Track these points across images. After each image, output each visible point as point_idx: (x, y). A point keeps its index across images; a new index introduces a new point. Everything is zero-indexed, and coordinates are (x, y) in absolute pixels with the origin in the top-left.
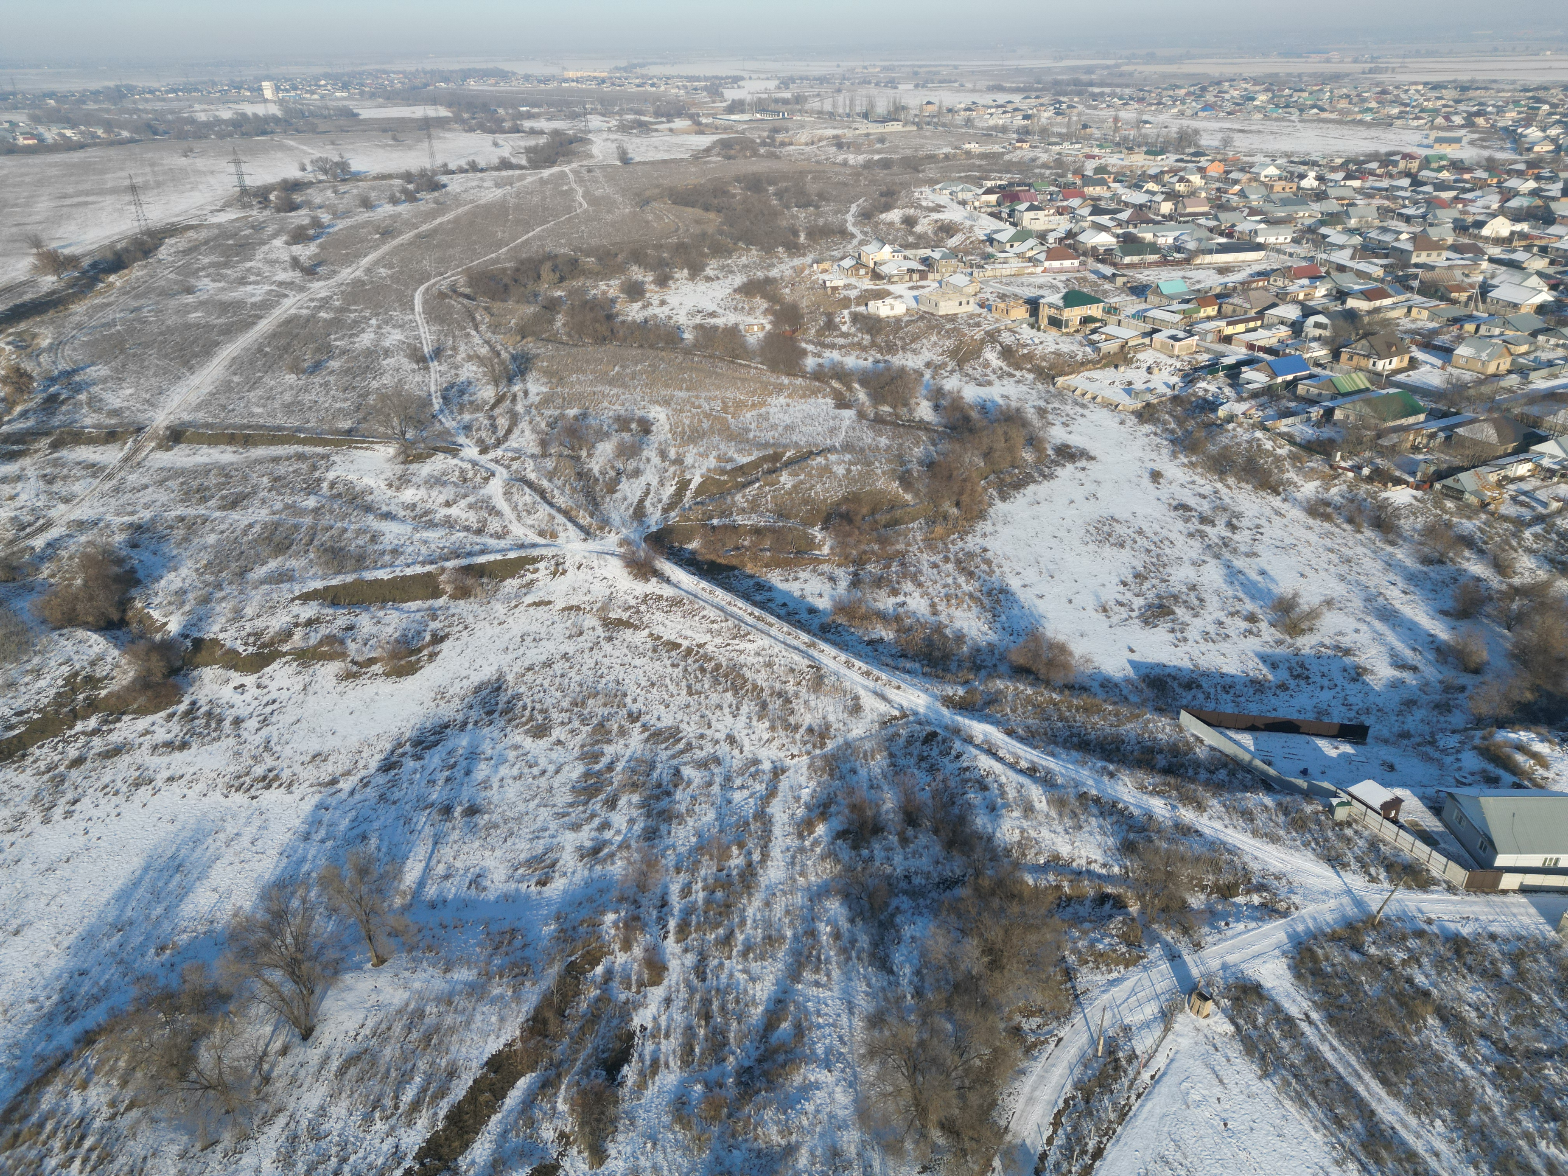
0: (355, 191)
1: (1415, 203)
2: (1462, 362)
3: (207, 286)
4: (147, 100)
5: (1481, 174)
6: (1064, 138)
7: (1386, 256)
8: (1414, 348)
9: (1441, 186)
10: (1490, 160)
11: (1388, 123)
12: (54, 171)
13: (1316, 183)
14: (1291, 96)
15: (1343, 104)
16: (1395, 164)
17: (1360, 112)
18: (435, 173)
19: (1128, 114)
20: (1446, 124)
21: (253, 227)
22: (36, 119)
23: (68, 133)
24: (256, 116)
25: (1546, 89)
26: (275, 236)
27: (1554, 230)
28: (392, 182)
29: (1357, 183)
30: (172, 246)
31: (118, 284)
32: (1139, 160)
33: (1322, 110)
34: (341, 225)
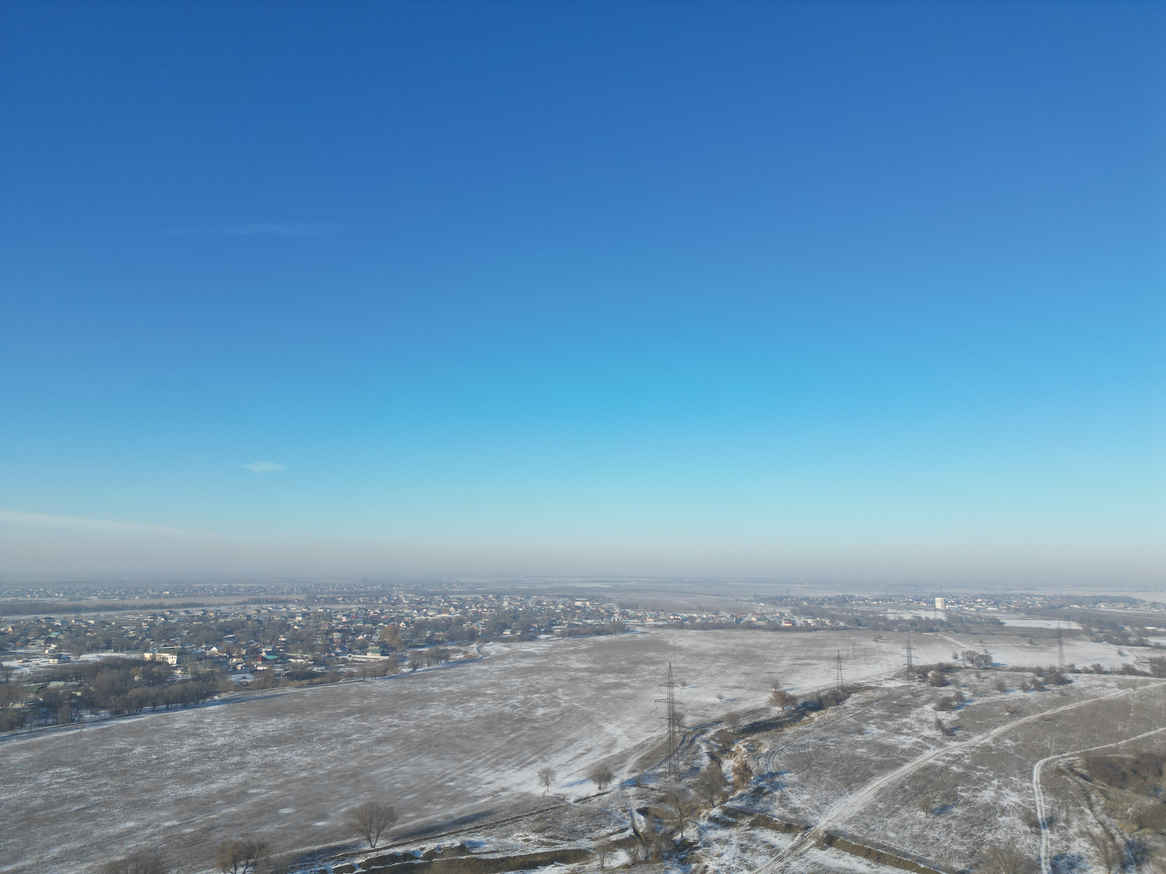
0: (993, 677)
3: (873, 731)
4: (859, 605)
12: (797, 643)
18: (1062, 671)
21: (912, 694)
22: (794, 612)
23: (810, 621)
24: (927, 618)
26: (927, 702)
28: (1025, 674)
30: (855, 699)
31: (816, 719)
34: (978, 701)
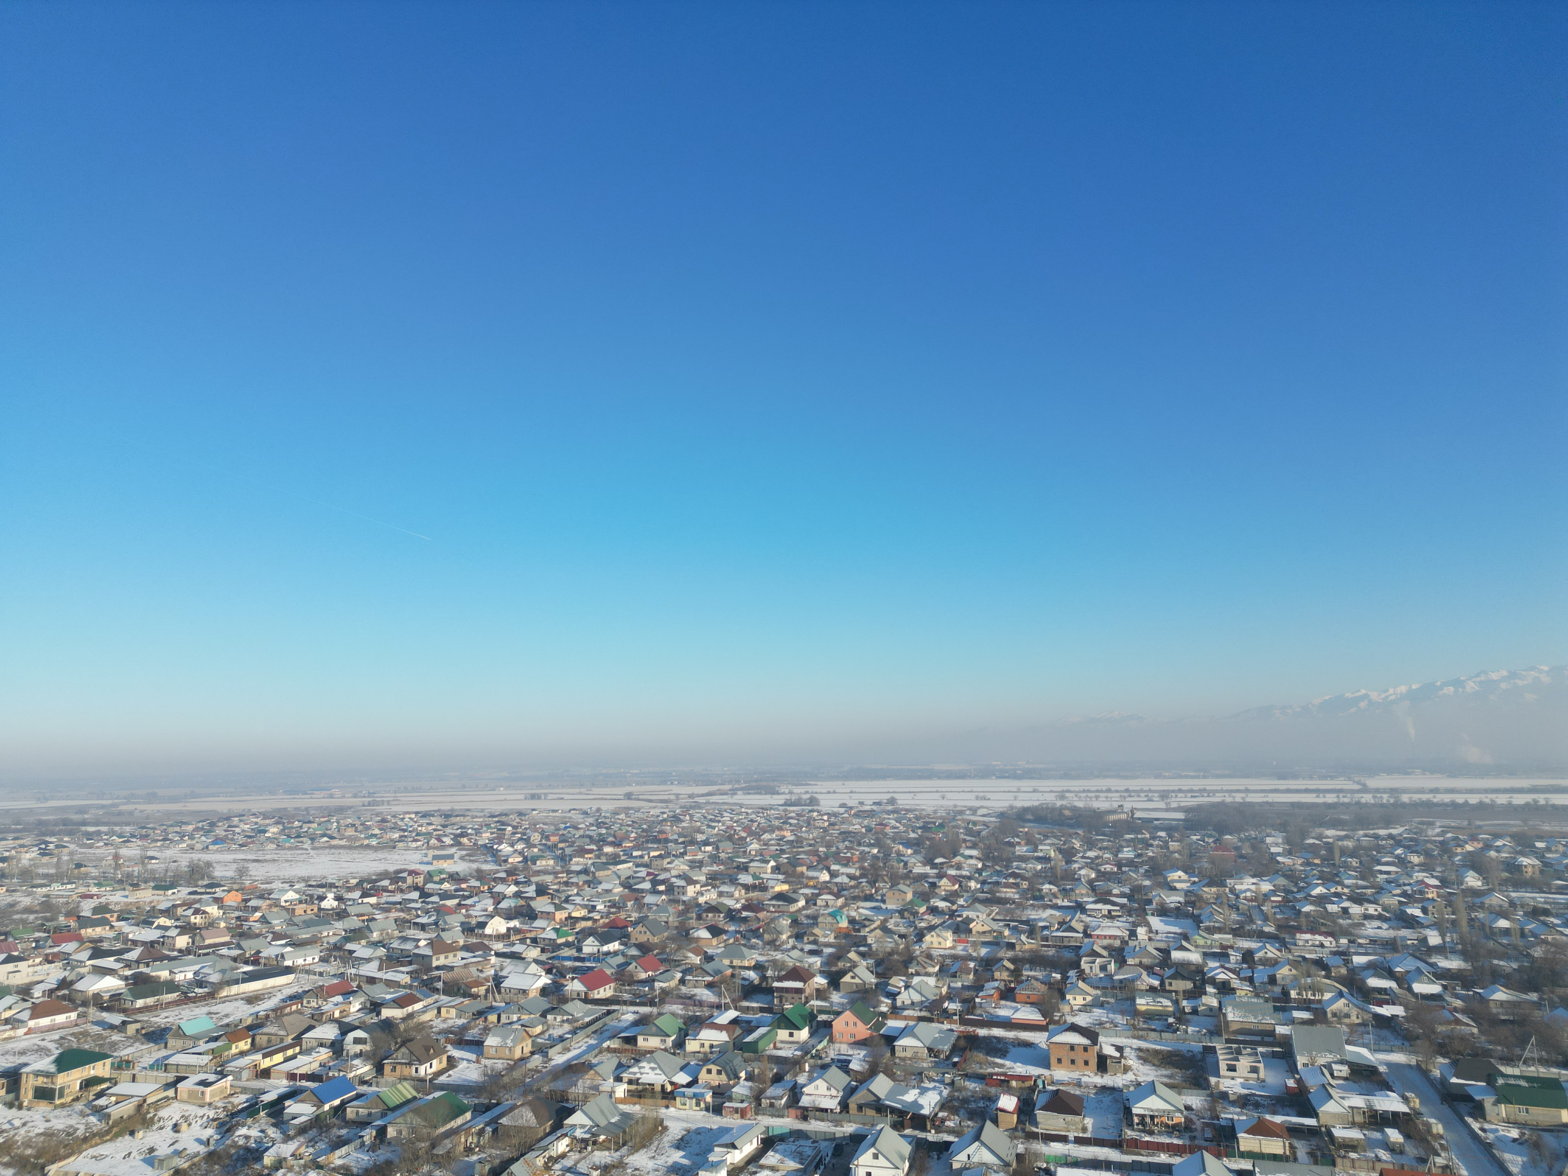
1: (427, 912)
2: (492, 1052)
5: (474, 883)
6: (51, 879)
7: (410, 963)
8: (449, 1047)
9: (445, 896)
10: (479, 871)
11: (392, 846)
13: (335, 904)
14: (301, 827)
15: (350, 832)
16: (404, 880)
17: (366, 838)
19: (131, 851)
20: (439, 844)
25: (506, 815)
27: (538, 923)
29: (373, 900)
32: (146, 896)
33: (332, 838)
